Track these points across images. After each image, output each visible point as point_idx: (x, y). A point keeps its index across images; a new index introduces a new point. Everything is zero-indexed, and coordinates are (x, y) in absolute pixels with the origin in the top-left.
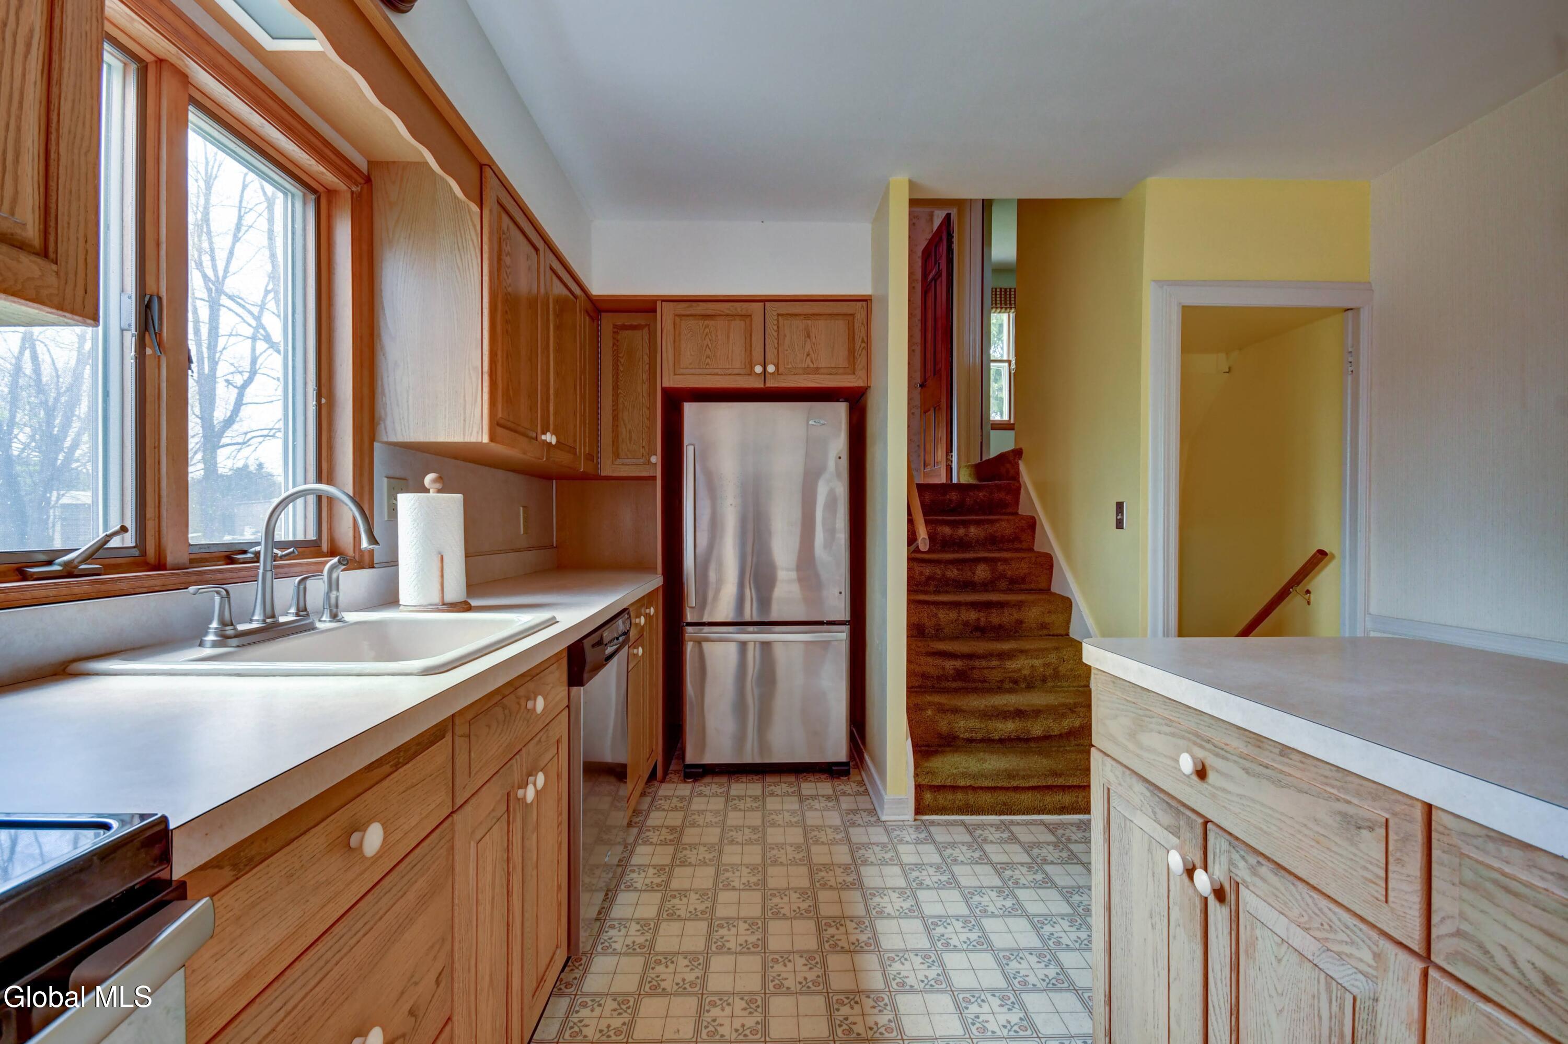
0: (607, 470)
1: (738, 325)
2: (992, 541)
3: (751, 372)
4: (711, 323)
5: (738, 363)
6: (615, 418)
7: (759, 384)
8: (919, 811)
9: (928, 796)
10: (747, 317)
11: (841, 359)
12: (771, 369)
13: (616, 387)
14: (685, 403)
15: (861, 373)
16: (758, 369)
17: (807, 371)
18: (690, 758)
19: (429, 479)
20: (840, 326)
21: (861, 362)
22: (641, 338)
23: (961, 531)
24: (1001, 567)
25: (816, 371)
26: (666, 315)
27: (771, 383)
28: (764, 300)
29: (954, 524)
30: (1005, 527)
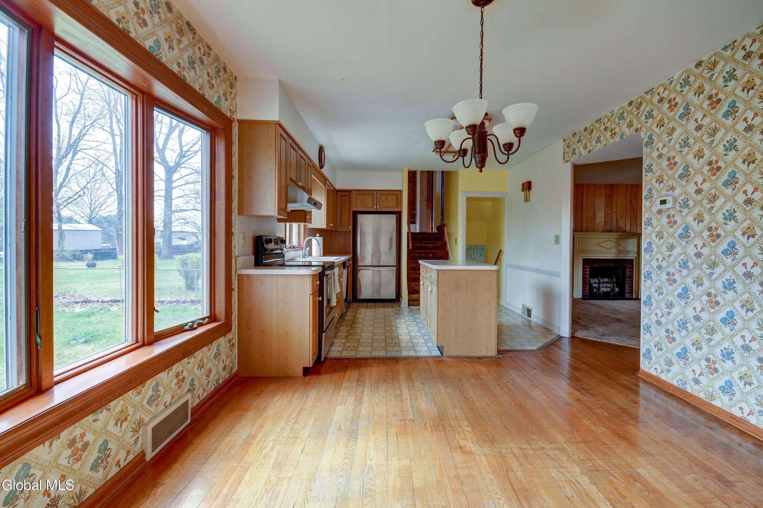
0: (339, 229)
1: (371, 196)
2: (435, 248)
3: (373, 207)
4: (364, 196)
5: (370, 205)
6: (341, 217)
7: (375, 210)
8: (409, 305)
9: (411, 302)
10: (373, 194)
11: (395, 204)
12: (378, 207)
13: (341, 210)
14: (358, 215)
15: (400, 208)
16: (375, 207)
17: (387, 207)
18: (358, 298)
19: (317, 235)
20: (394, 197)
21: (399, 205)
22: (347, 198)
23: (427, 245)
24: (435, 254)
25: (389, 207)
26: (354, 194)
27: (378, 210)
28: (377, 191)
29: (425, 243)
30: (438, 244)
